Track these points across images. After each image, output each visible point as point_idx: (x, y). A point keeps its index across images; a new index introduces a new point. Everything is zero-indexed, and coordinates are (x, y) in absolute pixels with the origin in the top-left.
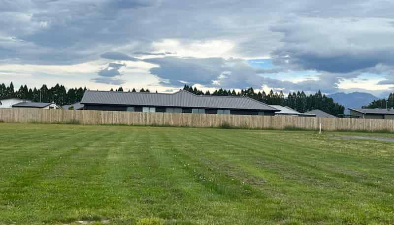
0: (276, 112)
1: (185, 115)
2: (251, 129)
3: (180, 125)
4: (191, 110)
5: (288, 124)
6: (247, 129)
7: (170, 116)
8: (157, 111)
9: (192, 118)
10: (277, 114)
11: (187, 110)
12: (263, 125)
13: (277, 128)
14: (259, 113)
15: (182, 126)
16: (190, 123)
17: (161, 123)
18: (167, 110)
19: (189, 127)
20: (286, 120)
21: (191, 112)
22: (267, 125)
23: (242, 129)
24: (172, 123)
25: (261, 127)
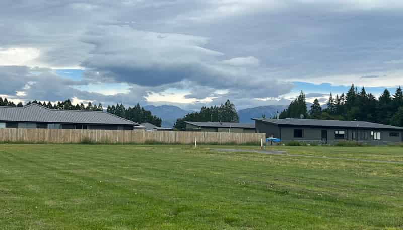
0: (135, 127)
1: (41, 130)
2: (113, 144)
3: (36, 142)
4: (47, 126)
5: (149, 138)
6: (109, 144)
7: (24, 131)
8: (7, 127)
9: (50, 134)
10: (136, 128)
11: (42, 125)
12: (124, 140)
13: (138, 142)
14: (118, 127)
15: (38, 143)
16: (47, 139)
17: (14, 140)
18: (19, 125)
19: (46, 143)
20: (146, 135)
21: (47, 128)
22: (127, 139)
23: (103, 144)
24: (26, 139)
25: (123, 142)
